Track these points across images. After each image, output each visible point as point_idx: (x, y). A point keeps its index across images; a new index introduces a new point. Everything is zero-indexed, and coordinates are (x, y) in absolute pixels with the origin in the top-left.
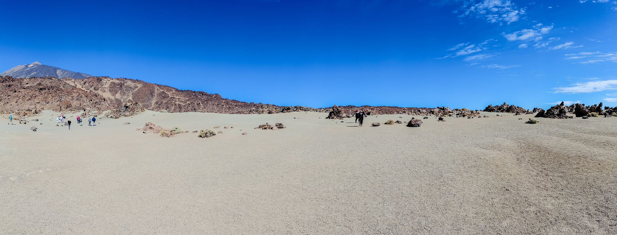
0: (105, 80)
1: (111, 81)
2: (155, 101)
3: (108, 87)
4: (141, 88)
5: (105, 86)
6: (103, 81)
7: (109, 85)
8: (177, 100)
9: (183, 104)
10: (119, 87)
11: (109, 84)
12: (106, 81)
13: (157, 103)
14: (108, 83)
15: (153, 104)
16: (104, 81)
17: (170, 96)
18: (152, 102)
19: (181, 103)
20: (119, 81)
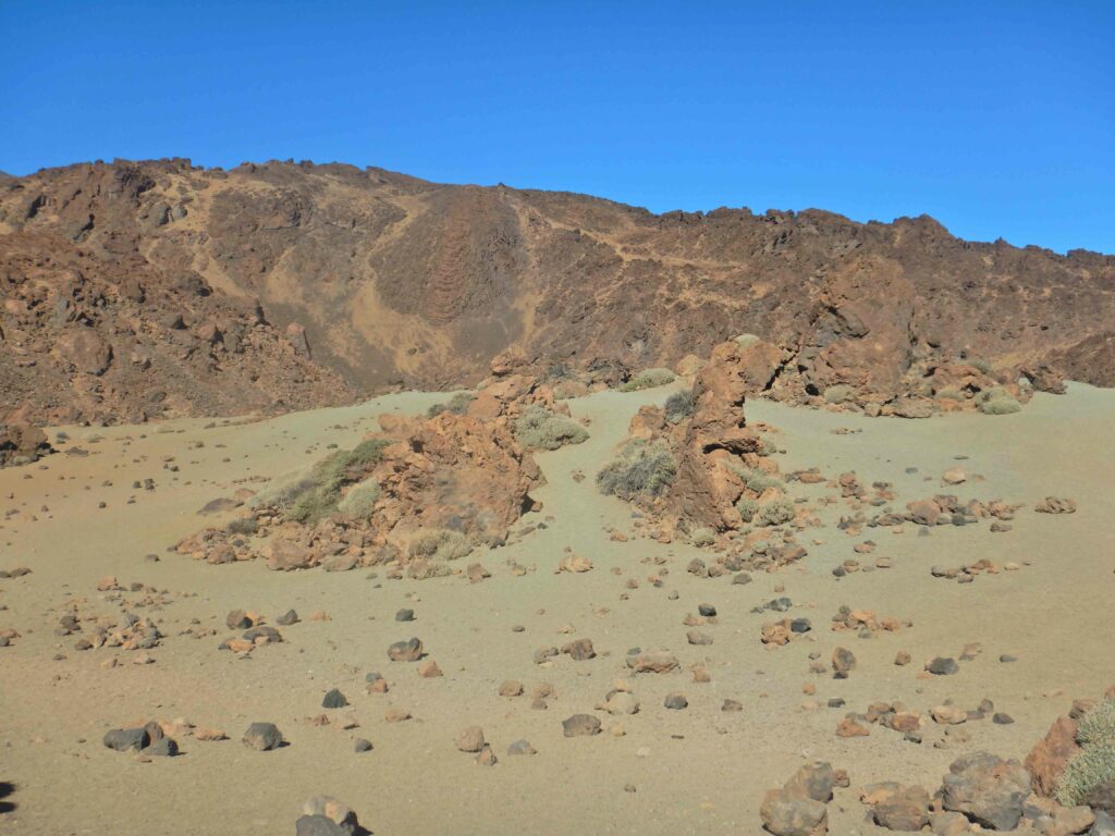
0: (175, 185)
1: (217, 186)
2: (538, 300)
3: (199, 228)
4: (421, 219)
5: (180, 224)
6: (159, 189)
7: (205, 215)
8: (683, 279)
9: (736, 304)
10: (278, 220)
11: (207, 206)
12: (182, 190)
13: (550, 309)
14: (196, 202)
15: (529, 319)
16: (170, 189)
17: (627, 258)
18: (519, 304)
19: (713, 297)
20: (271, 187)
